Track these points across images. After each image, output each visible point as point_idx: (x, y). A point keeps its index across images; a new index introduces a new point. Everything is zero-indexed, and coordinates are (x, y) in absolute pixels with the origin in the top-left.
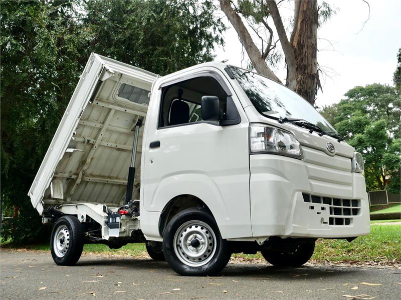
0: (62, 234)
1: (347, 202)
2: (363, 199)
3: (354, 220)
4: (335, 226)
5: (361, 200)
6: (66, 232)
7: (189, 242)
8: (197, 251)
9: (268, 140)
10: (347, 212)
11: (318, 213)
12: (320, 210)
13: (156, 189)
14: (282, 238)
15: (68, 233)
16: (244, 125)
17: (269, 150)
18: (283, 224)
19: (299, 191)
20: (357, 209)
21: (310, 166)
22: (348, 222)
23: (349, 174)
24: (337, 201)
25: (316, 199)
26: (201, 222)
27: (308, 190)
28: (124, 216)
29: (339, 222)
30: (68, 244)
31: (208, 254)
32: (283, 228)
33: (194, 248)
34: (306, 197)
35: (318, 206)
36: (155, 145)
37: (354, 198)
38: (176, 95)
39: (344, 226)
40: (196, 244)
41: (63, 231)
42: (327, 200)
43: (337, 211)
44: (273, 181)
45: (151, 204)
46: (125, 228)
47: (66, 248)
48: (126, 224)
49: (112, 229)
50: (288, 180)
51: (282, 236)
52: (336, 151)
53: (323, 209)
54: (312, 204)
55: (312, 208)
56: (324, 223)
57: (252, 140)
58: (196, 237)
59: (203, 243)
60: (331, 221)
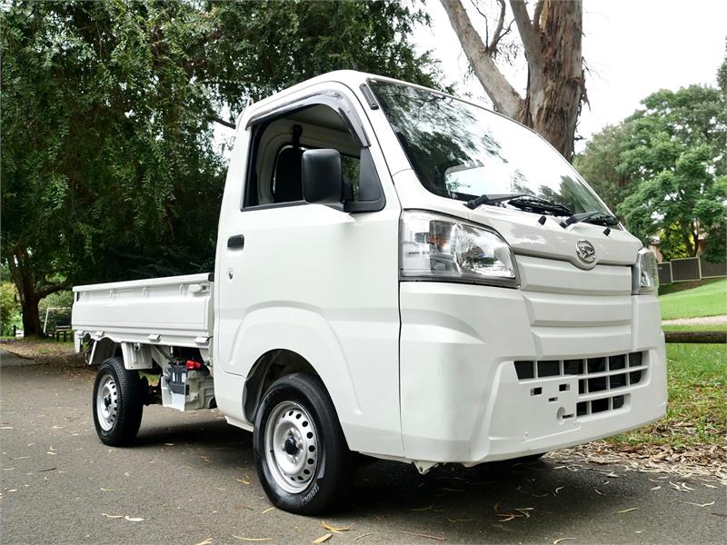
0: (107, 390)
1: (618, 361)
2: (651, 348)
3: (632, 398)
4: (591, 418)
5: (650, 351)
6: (113, 387)
9: (439, 248)
10: (619, 381)
11: (551, 400)
12: (556, 393)
13: (237, 333)
14: (466, 466)
15: (115, 390)
17: (440, 273)
18: (467, 438)
19: (508, 359)
20: (640, 372)
21: (535, 299)
22: (619, 402)
23: (625, 301)
24: (596, 364)
25: (549, 368)
27: (530, 354)
28: (195, 371)
29: (600, 406)
30: (115, 409)
32: (468, 447)
34: (524, 369)
35: (550, 383)
36: (236, 243)
37: (635, 349)
38: (289, 137)
39: (611, 413)
41: (109, 385)
42: (574, 366)
43: (597, 385)
44: (448, 344)
45: (230, 360)
46: (196, 394)
47: (114, 416)
48: (199, 387)
49: (177, 395)
50: (483, 340)
51: (465, 463)
52: (598, 257)
53: (563, 388)
54: (537, 381)
55: (538, 391)
56: (564, 417)
57: (406, 249)
60: (582, 409)
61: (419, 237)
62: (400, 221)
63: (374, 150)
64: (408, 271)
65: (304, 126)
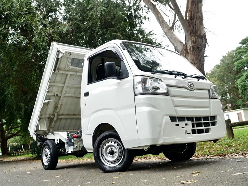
0: (46, 151)
1: (206, 118)
2: (218, 115)
3: (212, 130)
4: (197, 135)
5: (217, 116)
6: (48, 150)
7: (108, 152)
8: (113, 157)
9: (145, 86)
10: (207, 124)
11: (182, 128)
12: (184, 126)
13: (89, 121)
14: (157, 146)
15: (49, 151)
16: (130, 78)
17: (146, 92)
18: (156, 137)
19: (167, 115)
20: (215, 122)
21: (175, 99)
22: (207, 131)
23: (207, 100)
24: (198, 119)
25: (182, 119)
26: (114, 139)
27: (174, 114)
28: (76, 138)
29: (201, 131)
30: (49, 157)
31: (119, 158)
32: (157, 139)
33: (111, 155)
34: (173, 119)
35: (182, 124)
36: (87, 94)
37: (212, 115)
38: (100, 62)
39: (205, 134)
40: (112, 153)
41: (46, 150)
42: (190, 119)
43: (199, 125)
44: (148, 111)
45: (87, 130)
46: (77, 145)
47: (49, 160)
48: (77, 143)
49: (70, 147)
50: (158, 109)
51: (157, 144)
52: (195, 87)
53: (186, 124)
54: (177, 122)
55: (178, 125)
56: (188, 133)
57: (135, 87)
58: (112, 148)
59: (116, 152)
60: (194, 132)
61: (139, 83)
62: (133, 79)
63: (125, 61)
64: (136, 92)
65: (105, 58)
